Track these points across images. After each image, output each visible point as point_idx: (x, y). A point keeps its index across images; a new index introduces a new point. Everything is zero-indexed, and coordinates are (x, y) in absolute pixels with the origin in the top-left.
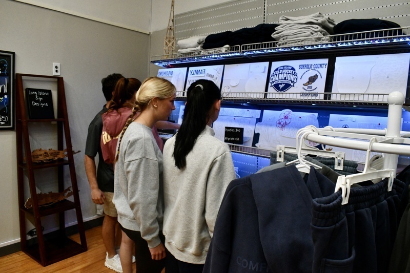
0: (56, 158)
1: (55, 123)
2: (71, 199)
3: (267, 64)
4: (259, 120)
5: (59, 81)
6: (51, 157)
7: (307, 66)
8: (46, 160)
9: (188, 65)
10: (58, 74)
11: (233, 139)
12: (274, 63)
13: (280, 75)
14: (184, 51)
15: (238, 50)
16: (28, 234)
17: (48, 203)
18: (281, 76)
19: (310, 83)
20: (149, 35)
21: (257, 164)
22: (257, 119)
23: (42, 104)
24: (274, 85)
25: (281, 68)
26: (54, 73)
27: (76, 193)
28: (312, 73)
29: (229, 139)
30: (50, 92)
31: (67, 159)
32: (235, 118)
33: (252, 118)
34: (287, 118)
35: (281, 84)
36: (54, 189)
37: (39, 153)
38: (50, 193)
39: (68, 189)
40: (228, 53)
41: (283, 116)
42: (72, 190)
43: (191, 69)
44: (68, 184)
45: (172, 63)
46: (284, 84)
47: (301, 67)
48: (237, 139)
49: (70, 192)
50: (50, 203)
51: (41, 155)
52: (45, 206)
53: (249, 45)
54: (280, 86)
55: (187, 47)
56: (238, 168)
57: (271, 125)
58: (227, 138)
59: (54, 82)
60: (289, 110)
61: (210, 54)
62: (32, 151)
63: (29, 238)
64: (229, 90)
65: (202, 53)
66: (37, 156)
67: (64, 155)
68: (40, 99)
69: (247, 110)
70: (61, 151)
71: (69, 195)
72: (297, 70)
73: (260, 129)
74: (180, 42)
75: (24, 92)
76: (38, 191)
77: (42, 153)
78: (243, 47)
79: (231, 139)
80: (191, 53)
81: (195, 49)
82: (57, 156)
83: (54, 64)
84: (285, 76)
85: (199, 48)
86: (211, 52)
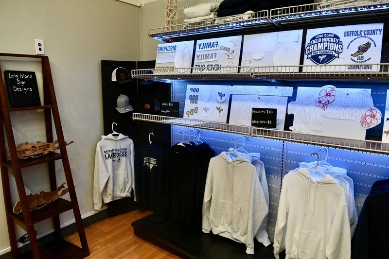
0: (46, 152)
1: (42, 110)
2: (67, 197)
3: (301, 32)
4: (292, 99)
5: (44, 61)
6: (40, 151)
7: (355, 33)
8: (35, 155)
9: (195, 38)
10: (42, 53)
11: (263, 122)
12: (309, 31)
13: (319, 44)
14: (193, 21)
15: (266, 15)
16: (19, 241)
17: (41, 204)
18: (320, 46)
19: (361, 53)
20: (140, 7)
21: (283, 148)
22: (289, 97)
23: (25, 89)
24: (312, 57)
25: (320, 36)
26: (38, 52)
27: (72, 190)
28: (362, 41)
29: (258, 122)
30: (33, 74)
31: (59, 152)
32: (259, 97)
33: (283, 96)
34: (330, 95)
35: (321, 55)
36: (46, 188)
37: (25, 147)
38: (42, 193)
39: (62, 186)
40: (252, 21)
41: (323, 93)
42: (66, 186)
43: (199, 42)
44: (61, 180)
45: (175, 36)
46: (325, 55)
47: (347, 34)
48: (269, 122)
49: (64, 189)
50: (43, 205)
51: (28, 150)
52: (37, 208)
53: (280, 10)
54: (320, 57)
55: (196, 15)
56: (259, 154)
57: (308, 105)
58: (254, 122)
59: (38, 62)
60: (332, 86)
61: (227, 23)
62: (17, 146)
63: (21, 245)
64: (252, 64)
65: (216, 22)
66: (23, 151)
67: (55, 148)
68: (23, 83)
69: (275, 87)
70: (50, 144)
71: (64, 193)
72: (342, 38)
73: (293, 109)
74: (187, 11)
75: (3, 75)
76: (28, 192)
77: (29, 147)
78: (273, 11)
79: (261, 122)
80: (202, 23)
81: (207, 17)
82: (46, 150)
83: (37, 41)
84: (325, 46)
85: (212, 16)
86: (229, 20)
